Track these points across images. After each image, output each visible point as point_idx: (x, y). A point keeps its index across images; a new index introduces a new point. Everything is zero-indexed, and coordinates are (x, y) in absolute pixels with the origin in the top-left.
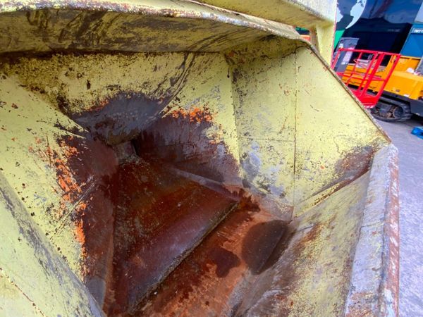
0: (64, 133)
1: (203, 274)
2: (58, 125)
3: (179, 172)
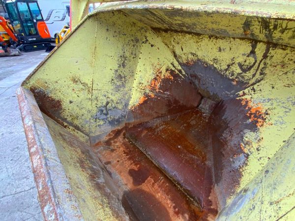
0: (173, 69)
2: (172, 64)
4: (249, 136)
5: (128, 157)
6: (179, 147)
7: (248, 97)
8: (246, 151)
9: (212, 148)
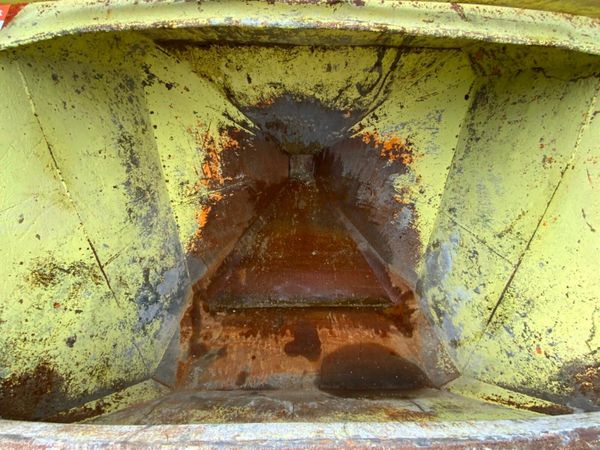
0: (231, 124)
1: (276, 333)
2: (226, 114)
3: (342, 217)
4: (400, 181)
5: (259, 336)
6: (314, 253)
7: (370, 130)
8: (407, 201)
9: (351, 225)
